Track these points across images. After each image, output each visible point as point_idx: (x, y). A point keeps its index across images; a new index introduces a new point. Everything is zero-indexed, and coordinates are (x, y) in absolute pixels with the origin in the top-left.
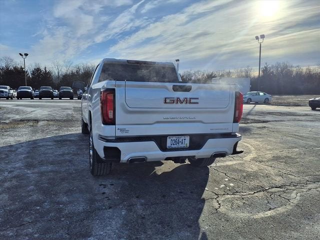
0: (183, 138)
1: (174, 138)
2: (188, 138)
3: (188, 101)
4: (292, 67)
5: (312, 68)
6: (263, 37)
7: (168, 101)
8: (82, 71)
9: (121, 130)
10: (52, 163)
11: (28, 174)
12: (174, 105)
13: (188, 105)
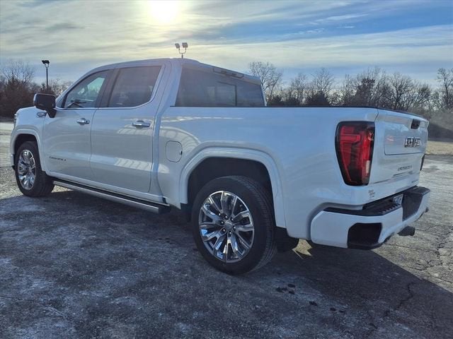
0: (400, 197)
9: (370, 194)
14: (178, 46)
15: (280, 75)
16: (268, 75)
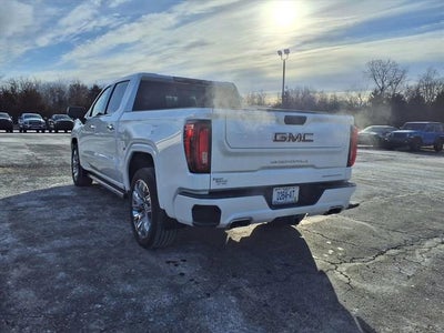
0: (292, 189)
1: (282, 190)
2: (297, 189)
3: (302, 138)
4: (315, 92)
5: (338, 94)
6: (287, 52)
7: (278, 138)
8: (19, 89)
9: (218, 180)
10: (65, 234)
11: (37, 253)
12: (286, 144)
13: (302, 144)
14: (280, 53)
15: (404, 72)
16: (390, 73)
